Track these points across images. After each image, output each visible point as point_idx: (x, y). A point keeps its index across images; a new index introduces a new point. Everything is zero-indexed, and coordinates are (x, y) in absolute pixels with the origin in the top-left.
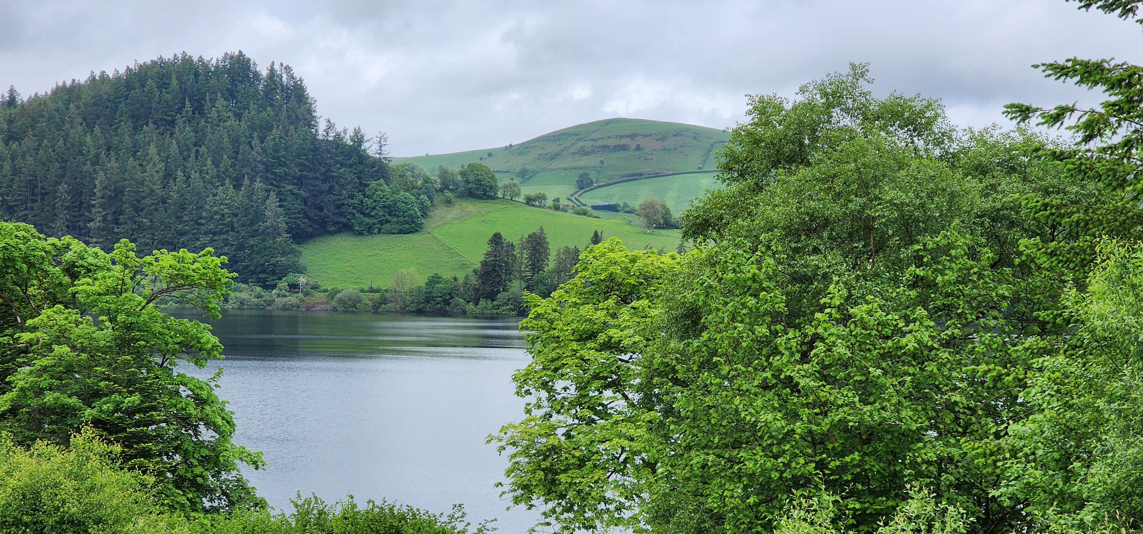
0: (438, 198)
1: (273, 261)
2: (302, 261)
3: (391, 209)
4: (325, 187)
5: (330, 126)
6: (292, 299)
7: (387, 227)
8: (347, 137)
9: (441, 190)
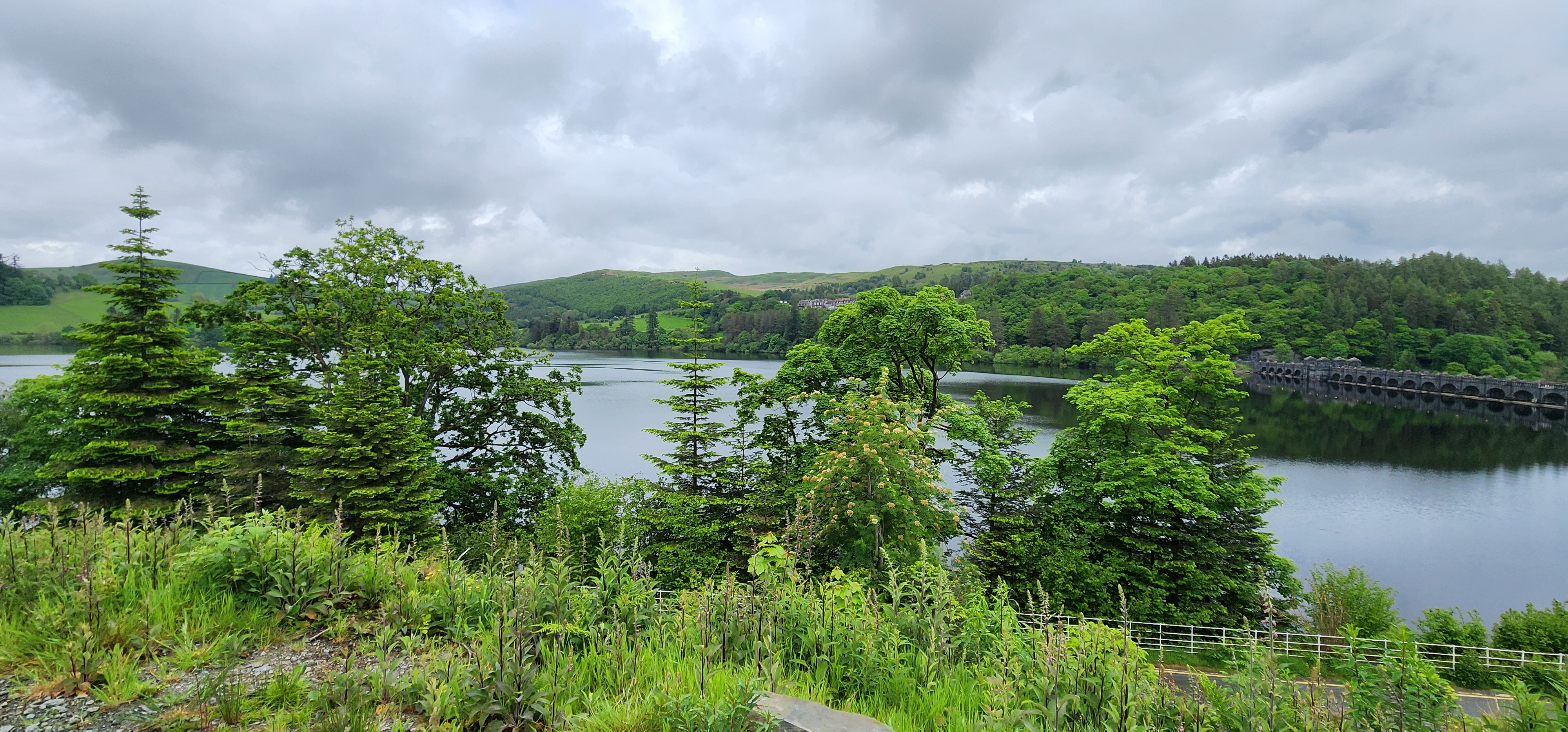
3: (26, 293)
7: (23, 301)
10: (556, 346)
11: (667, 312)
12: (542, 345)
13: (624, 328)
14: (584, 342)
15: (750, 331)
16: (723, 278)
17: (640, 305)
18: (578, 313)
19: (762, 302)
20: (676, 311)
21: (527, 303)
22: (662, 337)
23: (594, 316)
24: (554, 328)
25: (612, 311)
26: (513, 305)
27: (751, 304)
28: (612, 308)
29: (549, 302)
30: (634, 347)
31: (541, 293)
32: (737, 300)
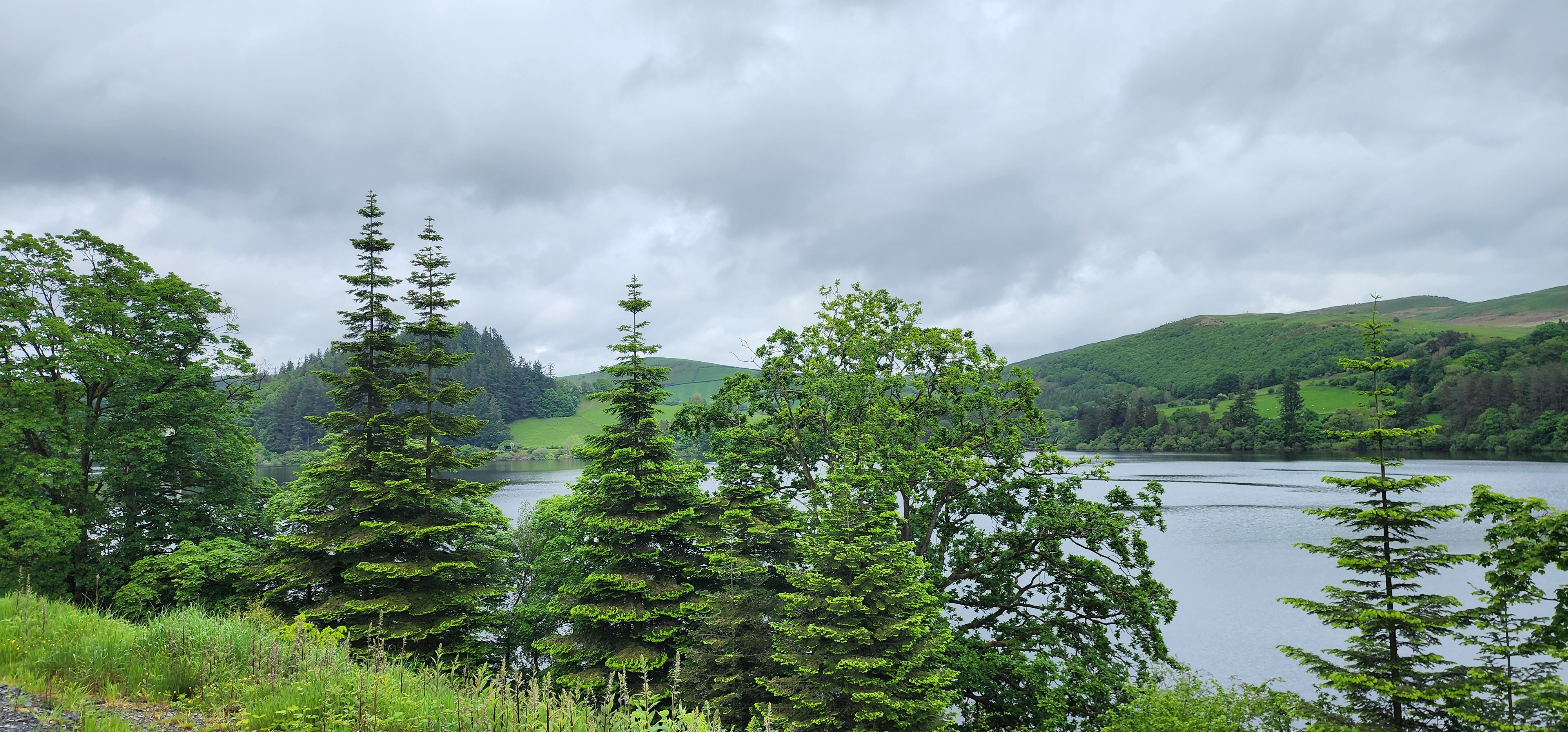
0: (582, 397)
1: (495, 434)
2: (511, 433)
3: (558, 404)
4: (521, 392)
5: (522, 360)
6: (507, 454)
7: (556, 413)
8: (532, 366)
9: (583, 393)
10: (1122, 448)
11: (1318, 381)
12: (1100, 445)
13: (1237, 413)
14: (1169, 439)
15: (1505, 408)
16: (1435, 310)
17: (1264, 372)
18: (1156, 392)
19: (1531, 348)
20: (1335, 378)
21: (1074, 381)
22: (1310, 426)
23: (1183, 396)
24: (1117, 418)
25: (1215, 385)
26: (1053, 385)
27: (1503, 356)
28: (1214, 380)
29: (1107, 377)
30: (1258, 446)
31: (1095, 363)
32: (1469, 348)
